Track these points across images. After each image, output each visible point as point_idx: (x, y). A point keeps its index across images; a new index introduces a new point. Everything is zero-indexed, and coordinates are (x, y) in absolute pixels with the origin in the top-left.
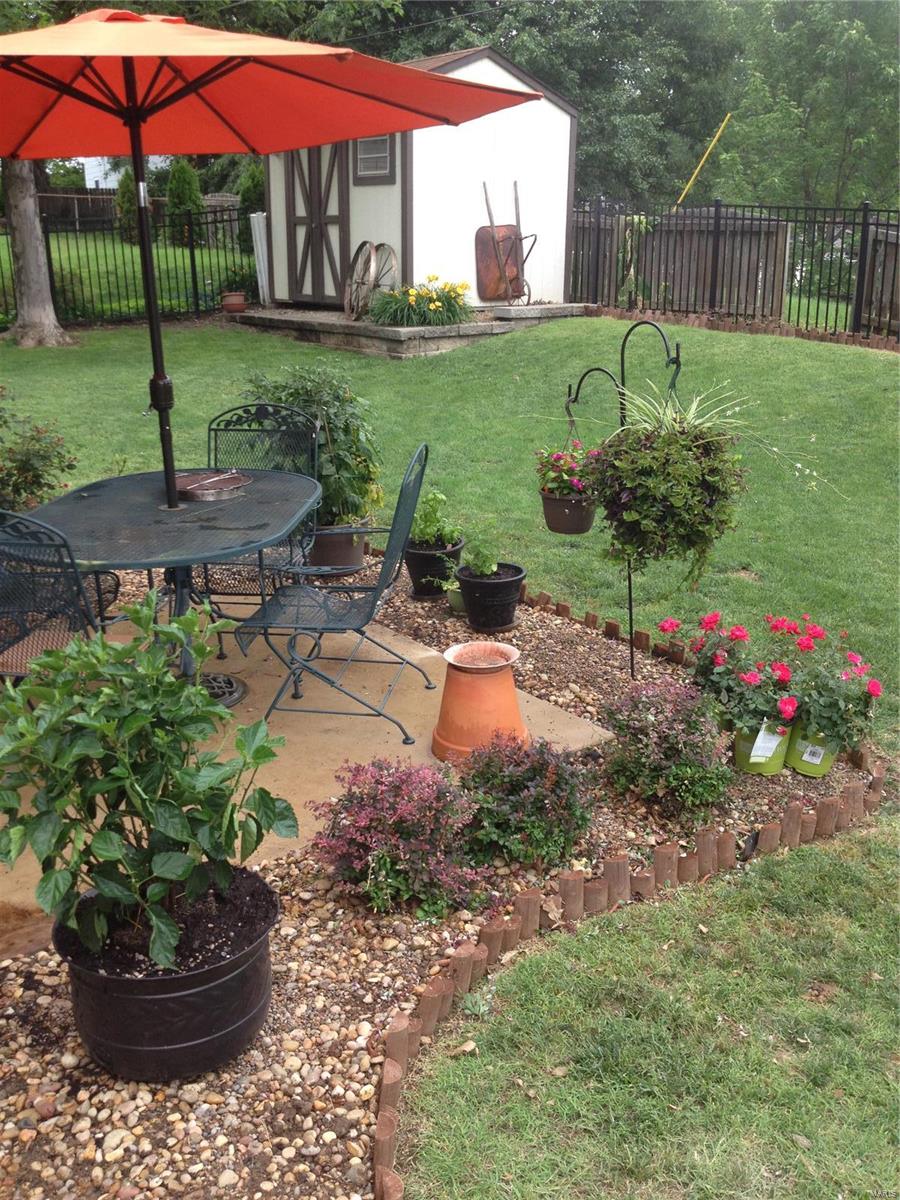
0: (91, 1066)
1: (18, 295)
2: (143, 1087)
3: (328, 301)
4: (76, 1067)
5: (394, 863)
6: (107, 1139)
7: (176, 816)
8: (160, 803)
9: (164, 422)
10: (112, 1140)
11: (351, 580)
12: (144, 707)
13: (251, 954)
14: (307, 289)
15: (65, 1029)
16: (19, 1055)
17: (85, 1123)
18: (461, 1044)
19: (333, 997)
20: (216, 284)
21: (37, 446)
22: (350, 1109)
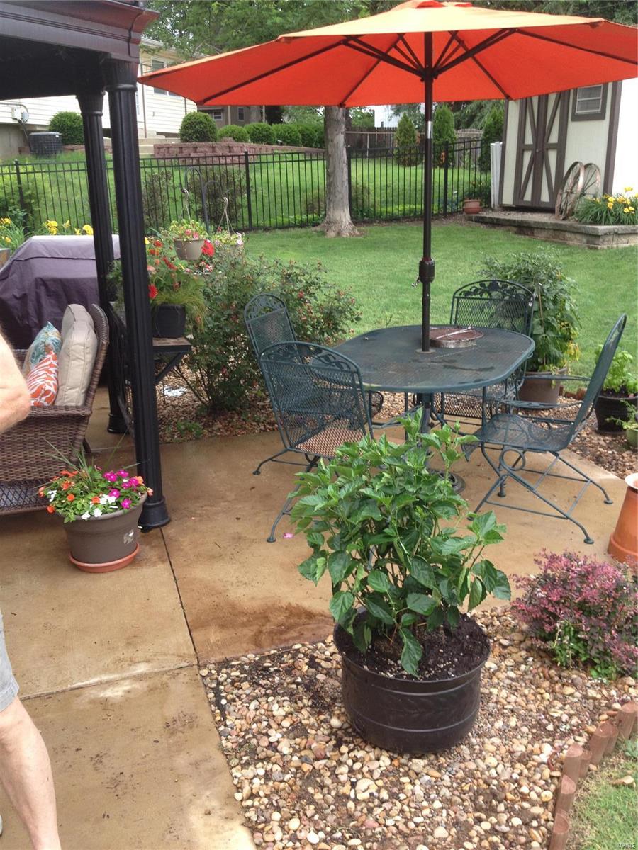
0: (350, 730)
1: (327, 201)
2: (384, 753)
3: (542, 206)
4: (340, 729)
5: (576, 632)
6: (358, 783)
7: (425, 569)
8: (416, 558)
9: (426, 291)
10: (363, 784)
11: (547, 414)
12: (411, 490)
13: (468, 677)
14: (528, 197)
15: (334, 700)
16: (303, 711)
17: (344, 769)
18: (622, 777)
19: (523, 720)
20: (461, 193)
21: (337, 304)
22: (533, 804)
